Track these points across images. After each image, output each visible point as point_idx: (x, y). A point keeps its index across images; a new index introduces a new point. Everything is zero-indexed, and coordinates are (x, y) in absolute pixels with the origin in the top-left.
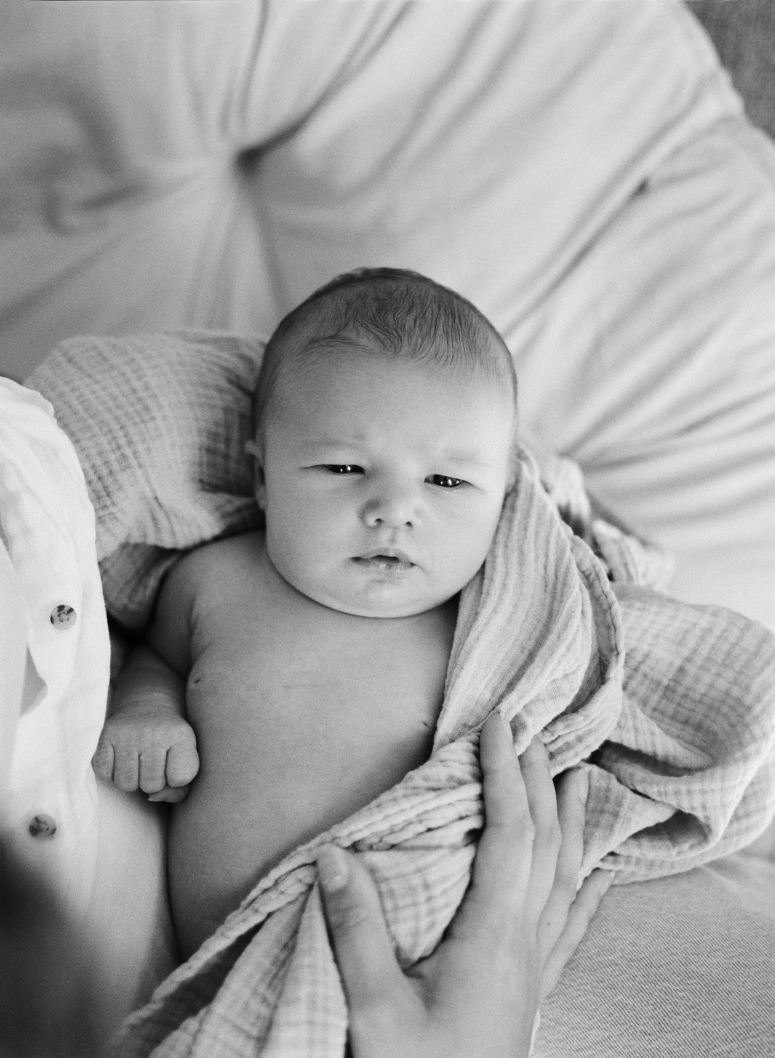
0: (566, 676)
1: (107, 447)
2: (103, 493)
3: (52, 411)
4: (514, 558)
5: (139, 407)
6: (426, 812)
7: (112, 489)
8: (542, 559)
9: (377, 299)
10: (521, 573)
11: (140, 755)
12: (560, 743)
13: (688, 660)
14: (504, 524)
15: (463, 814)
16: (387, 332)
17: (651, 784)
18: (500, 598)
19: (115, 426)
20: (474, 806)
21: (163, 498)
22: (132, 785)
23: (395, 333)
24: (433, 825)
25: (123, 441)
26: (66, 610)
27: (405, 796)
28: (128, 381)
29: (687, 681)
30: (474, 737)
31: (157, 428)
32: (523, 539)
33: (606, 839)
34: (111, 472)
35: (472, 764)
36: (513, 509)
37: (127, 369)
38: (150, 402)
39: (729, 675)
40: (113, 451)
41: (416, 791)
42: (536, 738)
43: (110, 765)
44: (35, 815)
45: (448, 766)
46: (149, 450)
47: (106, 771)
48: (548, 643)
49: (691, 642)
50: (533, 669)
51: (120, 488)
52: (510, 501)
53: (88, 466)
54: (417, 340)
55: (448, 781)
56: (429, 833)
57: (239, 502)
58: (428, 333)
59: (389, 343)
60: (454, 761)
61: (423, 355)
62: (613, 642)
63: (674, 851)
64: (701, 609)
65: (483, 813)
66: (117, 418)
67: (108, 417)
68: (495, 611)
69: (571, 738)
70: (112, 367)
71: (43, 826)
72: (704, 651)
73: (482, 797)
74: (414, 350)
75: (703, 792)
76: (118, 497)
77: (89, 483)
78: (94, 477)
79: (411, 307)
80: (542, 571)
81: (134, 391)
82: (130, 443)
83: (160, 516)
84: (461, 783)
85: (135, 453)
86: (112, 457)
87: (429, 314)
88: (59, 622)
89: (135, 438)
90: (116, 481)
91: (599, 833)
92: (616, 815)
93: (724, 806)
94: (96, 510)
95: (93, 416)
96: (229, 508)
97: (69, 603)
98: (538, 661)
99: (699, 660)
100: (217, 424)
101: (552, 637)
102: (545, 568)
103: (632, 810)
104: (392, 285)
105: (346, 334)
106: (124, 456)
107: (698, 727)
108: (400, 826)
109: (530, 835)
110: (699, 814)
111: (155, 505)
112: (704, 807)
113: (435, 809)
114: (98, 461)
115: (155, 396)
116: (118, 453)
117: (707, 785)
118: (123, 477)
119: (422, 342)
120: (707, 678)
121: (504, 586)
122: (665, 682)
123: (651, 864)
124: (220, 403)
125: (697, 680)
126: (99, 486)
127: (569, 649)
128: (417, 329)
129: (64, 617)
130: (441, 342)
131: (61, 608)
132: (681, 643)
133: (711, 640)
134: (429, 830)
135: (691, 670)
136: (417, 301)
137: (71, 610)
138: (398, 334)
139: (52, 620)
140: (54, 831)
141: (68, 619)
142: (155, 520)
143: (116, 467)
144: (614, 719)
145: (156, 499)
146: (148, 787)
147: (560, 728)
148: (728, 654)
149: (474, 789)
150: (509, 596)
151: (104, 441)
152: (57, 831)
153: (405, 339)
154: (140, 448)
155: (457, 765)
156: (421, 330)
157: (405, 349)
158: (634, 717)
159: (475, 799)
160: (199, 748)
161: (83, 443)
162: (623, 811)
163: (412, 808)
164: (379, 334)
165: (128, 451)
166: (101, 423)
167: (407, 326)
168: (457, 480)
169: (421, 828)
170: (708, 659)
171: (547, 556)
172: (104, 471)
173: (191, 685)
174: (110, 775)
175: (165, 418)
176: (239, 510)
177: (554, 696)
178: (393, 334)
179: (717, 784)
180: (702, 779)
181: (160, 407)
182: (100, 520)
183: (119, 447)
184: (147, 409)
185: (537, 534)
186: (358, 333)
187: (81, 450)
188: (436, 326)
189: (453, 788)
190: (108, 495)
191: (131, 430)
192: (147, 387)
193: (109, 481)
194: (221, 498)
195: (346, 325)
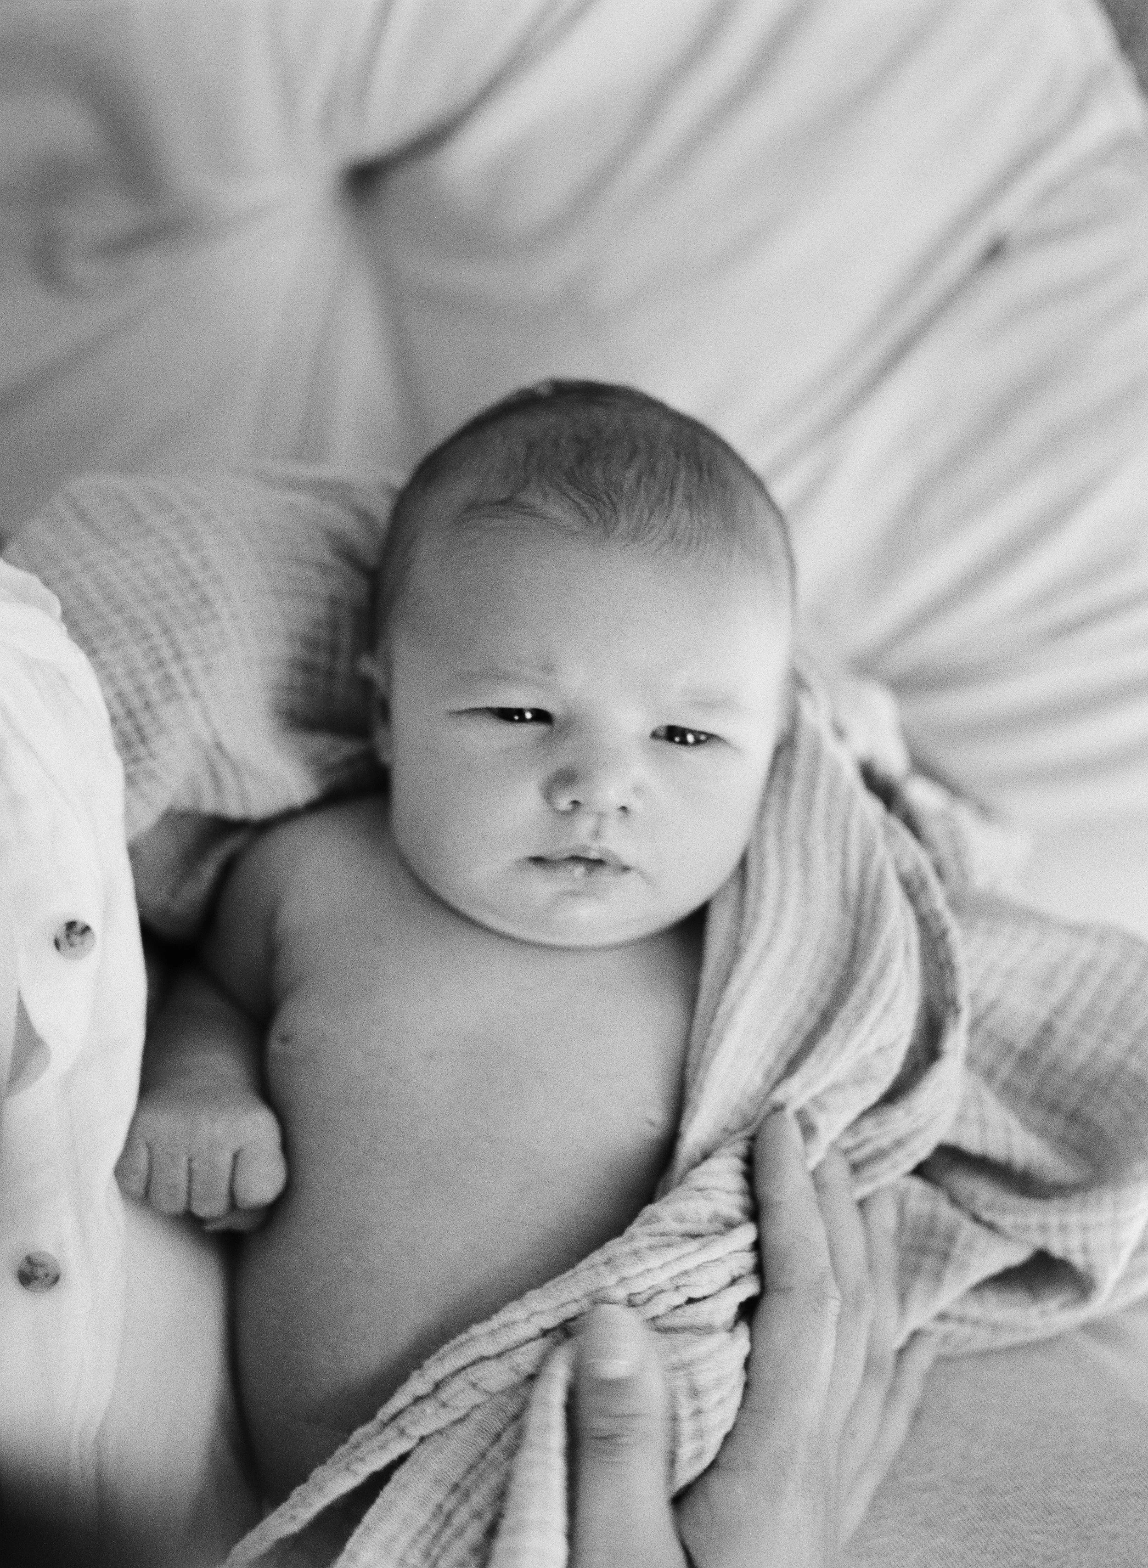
0: (880, 1050)
1: (142, 664)
2: (134, 737)
3: (57, 610)
4: (794, 855)
5: (193, 597)
6: (685, 1273)
7: (149, 730)
8: (838, 858)
9: (578, 439)
10: (806, 883)
11: (190, 1160)
12: (867, 1150)
13: (1059, 1011)
14: (775, 801)
15: (736, 1274)
16: (593, 497)
17: (1003, 1210)
18: (776, 923)
19: (154, 628)
20: (748, 1260)
21: (230, 744)
22: (178, 1205)
23: (606, 500)
24: (696, 1294)
25: (166, 653)
26: (79, 928)
27: (651, 1248)
28: (174, 554)
29: (1057, 1045)
30: (741, 1148)
31: (222, 632)
32: (807, 824)
33: (932, 1293)
34: (148, 705)
35: (743, 1193)
36: (789, 775)
37: (173, 534)
38: (211, 590)
39: (1125, 1038)
40: (152, 669)
41: (666, 1241)
42: (833, 1145)
43: (143, 1174)
44: (27, 1253)
45: (708, 1198)
46: (208, 669)
47: (137, 1185)
48: (853, 1000)
49: (1064, 984)
50: (829, 1042)
51: (162, 730)
52: (782, 759)
53: (111, 693)
54: (641, 511)
55: (710, 1221)
56: (691, 1306)
57: (347, 748)
58: (661, 500)
59: (597, 517)
60: (717, 1189)
61: (653, 534)
62: (949, 991)
63: (1034, 1311)
64: (1079, 930)
65: (760, 1270)
66: (157, 616)
67: (142, 613)
68: (768, 946)
69: (885, 1142)
70: (149, 531)
71: (40, 1272)
72: (1085, 997)
73: (757, 1246)
74: (637, 529)
75: (1085, 1228)
76: (159, 744)
77: (114, 720)
78: (120, 712)
79: (633, 454)
80: (837, 877)
81: (184, 571)
82: (178, 656)
83: (225, 771)
84: (730, 1225)
85: (186, 673)
86: (150, 679)
87: (660, 466)
88: (68, 947)
89: (187, 649)
90: (155, 719)
91: (920, 1286)
92: (945, 1256)
93: (1116, 1247)
94: (125, 765)
95: (119, 610)
96: (334, 758)
97: (84, 917)
98: (837, 1029)
99: (1075, 1012)
100: (317, 624)
101: (859, 991)
102: (844, 872)
103: (970, 1247)
104: (599, 414)
105: (526, 497)
106: (168, 679)
107: (1073, 1117)
108: (645, 1296)
109: (833, 1306)
110: (1078, 1260)
111: (216, 755)
112: (1085, 1250)
113: (698, 1268)
114: (127, 686)
115: (217, 579)
116: (160, 673)
117: (1091, 1217)
118: (168, 713)
119: (650, 517)
120: (1089, 1042)
121: (781, 904)
122: (1022, 1043)
123: (996, 1327)
124: (322, 591)
125: (1072, 1044)
126: (128, 726)
127: (886, 1009)
128: (642, 492)
129: (76, 939)
130: (681, 515)
131: (71, 926)
132: (1047, 983)
133: (1095, 981)
134: (691, 1301)
135: (1064, 1028)
136: (641, 442)
137: (86, 929)
138: (612, 502)
139: (57, 944)
140: (56, 1279)
141: (82, 943)
142: (215, 776)
143: (155, 696)
144: (950, 1111)
145: (219, 746)
146: (203, 1209)
147: (869, 1127)
148: (1122, 1004)
149: (747, 1234)
150: (789, 922)
151: (135, 651)
152: (61, 1279)
153: (622, 509)
154: (195, 664)
155: (723, 1196)
156: (648, 492)
157: (623, 525)
158: (980, 1102)
159: (748, 1248)
160: (287, 1147)
161: (104, 656)
162: (957, 1251)
163: (663, 1266)
164: (581, 501)
165: (175, 670)
166: (133, 623)
167: (626, 488)
168: (703, 733)
169: (679, 1299)
170: (1090, 1012)
171: (845, 853)
172: (136, 702)
173: (275, 1046)
174: (141, 1191)
175: (234, 616)
176: (349, 762)
177: (859, 1080)
178: (601, 500)
179: (1106, 1215)
180: (1083, 1206)
181: (228, 598)
182: (130, 780)
183: (160, 663)
184: (205, 601)
185: (829, 816)
186: (545, 496)
187: (100, 667)
188: (672, 489)
189: (720, 1233)
190: (143, 739)
191: (181, 636)
192: (205, 565)
193: (144, 718)
194: (319, 743)
195: (527, 482)
